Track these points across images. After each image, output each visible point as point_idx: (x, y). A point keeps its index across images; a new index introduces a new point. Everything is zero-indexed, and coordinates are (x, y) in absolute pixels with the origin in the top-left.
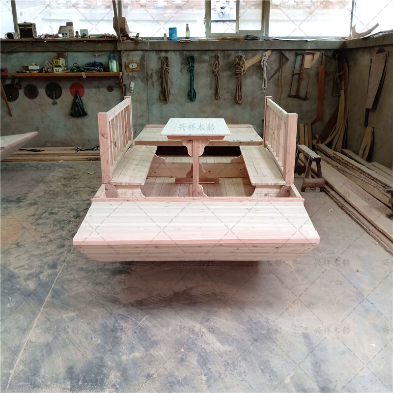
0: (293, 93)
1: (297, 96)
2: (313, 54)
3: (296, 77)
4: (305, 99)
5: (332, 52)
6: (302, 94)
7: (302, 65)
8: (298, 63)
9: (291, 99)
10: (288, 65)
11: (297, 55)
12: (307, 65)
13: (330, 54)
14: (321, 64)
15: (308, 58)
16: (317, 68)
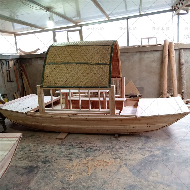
0: (9, 80)
1: (10, 81)
2: (11, 61)
3: (8, 72)
4: (13, 82)
5: (16, 60)
6: (11, 79)
7: (9, 66)
8: (8, 65)
9: (8, 82)
10: (4, 67)
11: (6, 61)
12: (11, 66)
13: (16, 61)
14: (14, 65)
15: (10, 62)
16: (13, 67)
